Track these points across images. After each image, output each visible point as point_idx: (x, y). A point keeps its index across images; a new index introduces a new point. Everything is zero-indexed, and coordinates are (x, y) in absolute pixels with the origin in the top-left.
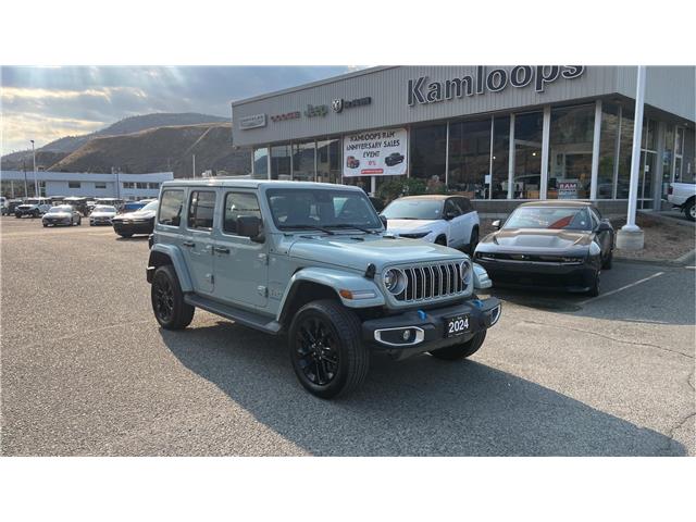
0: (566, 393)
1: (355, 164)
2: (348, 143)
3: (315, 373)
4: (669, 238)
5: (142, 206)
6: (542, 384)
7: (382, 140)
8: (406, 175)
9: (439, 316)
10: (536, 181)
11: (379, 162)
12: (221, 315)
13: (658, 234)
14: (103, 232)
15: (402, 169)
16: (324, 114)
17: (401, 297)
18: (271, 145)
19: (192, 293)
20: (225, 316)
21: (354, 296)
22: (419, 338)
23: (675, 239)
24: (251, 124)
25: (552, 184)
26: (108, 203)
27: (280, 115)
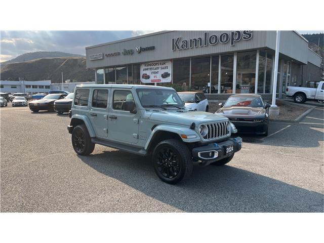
0: (274, 178)
1: (148, 77)
2: (143, 67)
3: (167, 173)
4: (289, 111)
5: (43, 97)
6: (262, 174)
7: (160, 66)
8: (171, 83)
9: (222, 145)
10: (231, 85)
11: (159, 77)
12: (113, 147)
13: (284, 109)
14: (22, 110)
15: (169, 79)
16: (132, 54)
17: (205, 138)
18: (105, 68)
19: (95, 138)
20: (115, 148)
21: (188, 137)
22: (216, 156)
23: (291, 111)
24: (96, 58)
25: (238, 87)
26: (19, 95)
27: (110, 53)
